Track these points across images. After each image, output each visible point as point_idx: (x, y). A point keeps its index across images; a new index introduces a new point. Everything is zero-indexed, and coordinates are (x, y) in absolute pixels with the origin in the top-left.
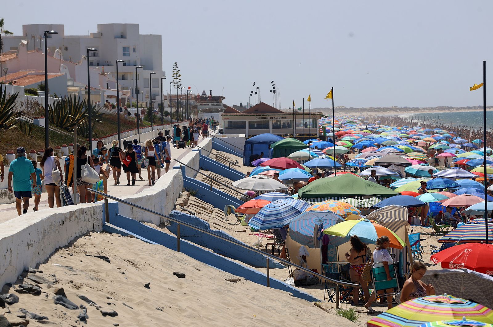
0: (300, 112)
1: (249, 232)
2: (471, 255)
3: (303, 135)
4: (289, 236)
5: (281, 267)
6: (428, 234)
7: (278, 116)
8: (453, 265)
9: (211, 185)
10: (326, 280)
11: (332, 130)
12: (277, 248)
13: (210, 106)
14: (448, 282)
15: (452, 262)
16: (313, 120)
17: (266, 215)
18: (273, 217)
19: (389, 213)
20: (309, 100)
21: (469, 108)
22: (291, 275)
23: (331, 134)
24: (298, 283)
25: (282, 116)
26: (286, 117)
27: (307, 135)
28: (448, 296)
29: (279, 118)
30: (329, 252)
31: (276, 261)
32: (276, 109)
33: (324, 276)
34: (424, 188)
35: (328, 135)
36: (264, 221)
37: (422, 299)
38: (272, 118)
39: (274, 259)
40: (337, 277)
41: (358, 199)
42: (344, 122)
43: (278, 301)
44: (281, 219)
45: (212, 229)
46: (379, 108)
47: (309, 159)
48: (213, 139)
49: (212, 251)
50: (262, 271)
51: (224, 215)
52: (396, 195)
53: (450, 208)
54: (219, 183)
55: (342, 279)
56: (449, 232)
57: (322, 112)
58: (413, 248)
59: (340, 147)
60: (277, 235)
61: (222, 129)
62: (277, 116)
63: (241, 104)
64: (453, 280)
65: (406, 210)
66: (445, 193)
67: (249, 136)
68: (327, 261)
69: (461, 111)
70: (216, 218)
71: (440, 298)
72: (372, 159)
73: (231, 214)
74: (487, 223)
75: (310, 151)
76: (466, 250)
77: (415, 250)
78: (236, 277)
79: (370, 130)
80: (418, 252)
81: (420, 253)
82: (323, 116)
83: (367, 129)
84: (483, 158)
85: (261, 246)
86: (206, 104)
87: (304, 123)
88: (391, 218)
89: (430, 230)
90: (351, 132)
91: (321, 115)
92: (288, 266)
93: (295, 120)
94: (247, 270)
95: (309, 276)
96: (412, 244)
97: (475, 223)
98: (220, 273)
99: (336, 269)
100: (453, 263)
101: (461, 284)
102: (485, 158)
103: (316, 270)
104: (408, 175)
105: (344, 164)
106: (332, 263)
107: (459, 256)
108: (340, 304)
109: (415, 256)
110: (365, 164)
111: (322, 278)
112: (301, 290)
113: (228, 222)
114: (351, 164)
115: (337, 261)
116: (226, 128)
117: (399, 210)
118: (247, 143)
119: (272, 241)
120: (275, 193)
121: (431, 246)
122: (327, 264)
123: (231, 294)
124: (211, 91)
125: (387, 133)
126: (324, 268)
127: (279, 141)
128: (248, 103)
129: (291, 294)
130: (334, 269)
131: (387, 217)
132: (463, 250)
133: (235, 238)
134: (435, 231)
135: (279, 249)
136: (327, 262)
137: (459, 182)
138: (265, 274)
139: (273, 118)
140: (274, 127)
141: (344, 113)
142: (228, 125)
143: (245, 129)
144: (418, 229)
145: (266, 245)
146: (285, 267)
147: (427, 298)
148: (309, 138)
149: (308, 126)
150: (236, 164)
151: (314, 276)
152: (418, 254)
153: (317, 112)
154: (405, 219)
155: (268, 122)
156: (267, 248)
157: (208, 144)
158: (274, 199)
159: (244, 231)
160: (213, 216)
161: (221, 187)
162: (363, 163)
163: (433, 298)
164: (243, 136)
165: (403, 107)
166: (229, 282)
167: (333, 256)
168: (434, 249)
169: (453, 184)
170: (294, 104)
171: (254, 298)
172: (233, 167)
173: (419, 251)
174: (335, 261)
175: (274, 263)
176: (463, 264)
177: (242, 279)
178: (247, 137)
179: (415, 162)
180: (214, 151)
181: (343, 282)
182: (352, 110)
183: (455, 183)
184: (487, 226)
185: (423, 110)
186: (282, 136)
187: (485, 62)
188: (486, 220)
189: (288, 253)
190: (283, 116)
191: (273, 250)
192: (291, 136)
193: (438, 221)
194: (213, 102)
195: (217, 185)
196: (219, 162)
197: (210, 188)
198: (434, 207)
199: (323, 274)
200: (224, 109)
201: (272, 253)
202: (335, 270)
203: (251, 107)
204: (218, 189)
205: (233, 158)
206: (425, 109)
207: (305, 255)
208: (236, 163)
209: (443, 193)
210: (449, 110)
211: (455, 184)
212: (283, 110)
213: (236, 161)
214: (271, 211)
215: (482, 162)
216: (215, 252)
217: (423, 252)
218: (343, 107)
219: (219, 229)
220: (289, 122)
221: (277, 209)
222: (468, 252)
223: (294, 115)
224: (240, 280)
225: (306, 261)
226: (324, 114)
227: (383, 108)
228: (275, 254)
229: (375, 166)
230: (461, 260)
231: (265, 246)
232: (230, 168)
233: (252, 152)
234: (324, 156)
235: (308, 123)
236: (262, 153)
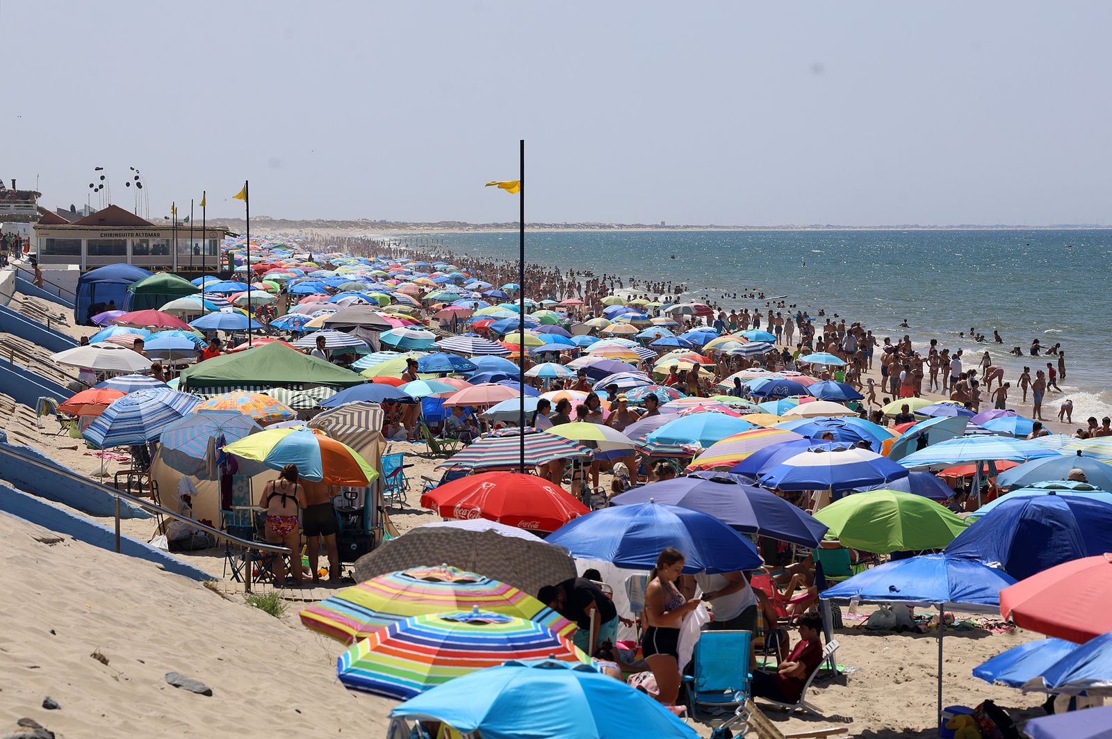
0: (185, 224)
1: (83, 448)
2: (493, 492)
3: (191, 268)
4: (160, 457)
5: (143, 517)
6: (419, 455)
7: (144, 232)
8: (461, 512)
9: (12, 360)
10: (227, 541)
11: (245, 260)
12: (137, 480)
13: (12, 209)
14: (448, 544)
15: (459, 505)
16: (210, 241)
17: (115, 420)
18: (128, 423)
19: (349, 417)
20: (204, 204)
21: (497, 226)
22: (162, 529)
23: (245, 268)
24: (176, 545)
25: (150, 232)
26: (158, 235)
27: (199, 268)
28: (450, 568)
29: (147, 235)
30: (235, 487)
31: (134, 505)
32: (141, 218)
33: (224, 532)
34: (412, 370)
35: (237, 269)
36: (109, 431)
37: (403, 574)
38: (132, 235)
39: (130, 502)
40: (248, 534)
41: (292, 389)
42: (269, 246)
43: (135, 579)
44: (142, 428)
45: (11, 442)
46: (335, 222)
47: (203, 314)
48: (17, 273)
49: (9, 486)
50: (108, 524)
51: (35, 416)
52: (362, 382)
53: (460, 409)
54: (27, 357)
55: (258, 539)
56: (457, 451)
57: (227, 225)
58: (390, 481)
59: (259, 293)
60: (136, 456)
61: (35, 253)
62: (141, 232)
63: (73, 208)
64: (458, 540)
65: (380, 410)
66: (450, 380)
67: (87, 268)
68: (232, 505)
69: (481, 231)
70: (19, 422)
71: (435, 571)
72: (319, 316)
73: (50, 414)
74: (522, 434)
75: (203, 298)
76: (484, 485)
77: (393, 485)
78: (55, 535)
79: (317, 263)
80: (400, 488)
81: (402, 490)
82: (228, 234)
83: (311, 259)
84: (518, 316)
85: (106, 475)
86: (4, 206)
87: (194, 246)
88: (352, 425)
89: (422, 447)
90: (283, 264)
91: (226, 232)
92: (157, 514)
93: (175, 239)
94: (78, 520)
95: (196, 533)
96: (389, 474)
97: (501, 436)
98: (25, 527)
99: (248, 520)
100: (460, 508)
101: (471, 546)
102: (522, 317)
103: (211, 522)
104: (385, 347)
105: (268, 325)
106: (241, 508)
107: (473, 494)
108: (252, 584)
109: (394, 496)
110: (307, 325)
111: (220, 536)
112: (181, 558)
113: (42, 431)
114: (280, 325)
115: (249, 505)
116: (43, 253)
117: (367, 411)
118: (81, 281)
119: (128, 467)
120: (135, 377)
121: (422, 477)
122: (231, 510)
123: (44, 566)
124: (14, 181)
125: (349, 269)
126: (226, 517)
127: (145, 278)
128: (85, 206)
129: (161, 566)
130: (244, 519)
131: (345, 424)
132: (479, 484)
133: (57, 461)
134: (430, 450)
135: (139, 482)
136: (231, 507)
137: (475, 360)
138: (112, 530)
139: (135, 235)
140: (135, 252)
141: (268, 229)
142: (47, 246)
143: (80, 255)
144: (399, 447)
145: (116, 475)
146: (151, 517)
147: (410, 572)
148: (203, 275)
149: (201, 253)
150: (62, 321)
151: (206, 532)
152: (398, 493)
153: (218, 225)
154: (377, 429)
155: (125, 242)
156: (118, 479)
157: (7, 281)
158: (133, 389)
159: (75, 448)
160: (13, 419)
161: (31, 364)
162: (302, 323)
163: (422, 571)
164: (76, 267)
165: (378, 221)
166: (42, 543)
167: (241, 495)
168: (428, 484)
169: (465, 364)
170: (174, 211)
171: (88, 573)
172: (54, 326)
173: (402, 486)
174: (245, 505)
175: (129, 508)
176: (479, 509)
177: (67, 537)
178: (84, 269)
179: (399, 322)
180: (19, 296)
181: (259, 544)
182: (284, 223)
183: (469, 363)
184: (522, 441)
185: (414, 228)
186: (150, 270)
187: (522, 142)
188: (522, 430)
189: (157, 489)
190: (153, 232)
191: (129, 485)
192: (169, 270)
193: (436, 431)
194: (17, 203)
195: (23, 359)
196: (27, 315)
197: (10, 366)
198: (430, 407)
199: (222, 529)
200: (39, 216)
201: (126, 490)
202: (245, 522)
203: (92, 214)
204: (25, 368)
205: (56, 309)
206: (417, 225)
207: (189, 493)
208: (60, 319)
209: (447, 380)
210: (460, 229)
211: (468, 365)
212: (155, 219)
213: (61, 314)
214: (123, 412)
215: (519, 323)
216: (16, 487)
217: (408, 488)
218: (268, 217)
219: (25, 444)
220: (164, 243)
221: (135, 408)
222: (489, 488)
223: (173, 230)
224: (63, 540)
225: (190, 505)
226: (231, 230)
227: (342, 222)
228: (132, 490)
229: (324, 328)
230: (475, 502)
231: (114, 476)
232: (48, 329)
233: (93, 299)
234: (230, 309)
235: (201, 245)
236: (112, 302)
